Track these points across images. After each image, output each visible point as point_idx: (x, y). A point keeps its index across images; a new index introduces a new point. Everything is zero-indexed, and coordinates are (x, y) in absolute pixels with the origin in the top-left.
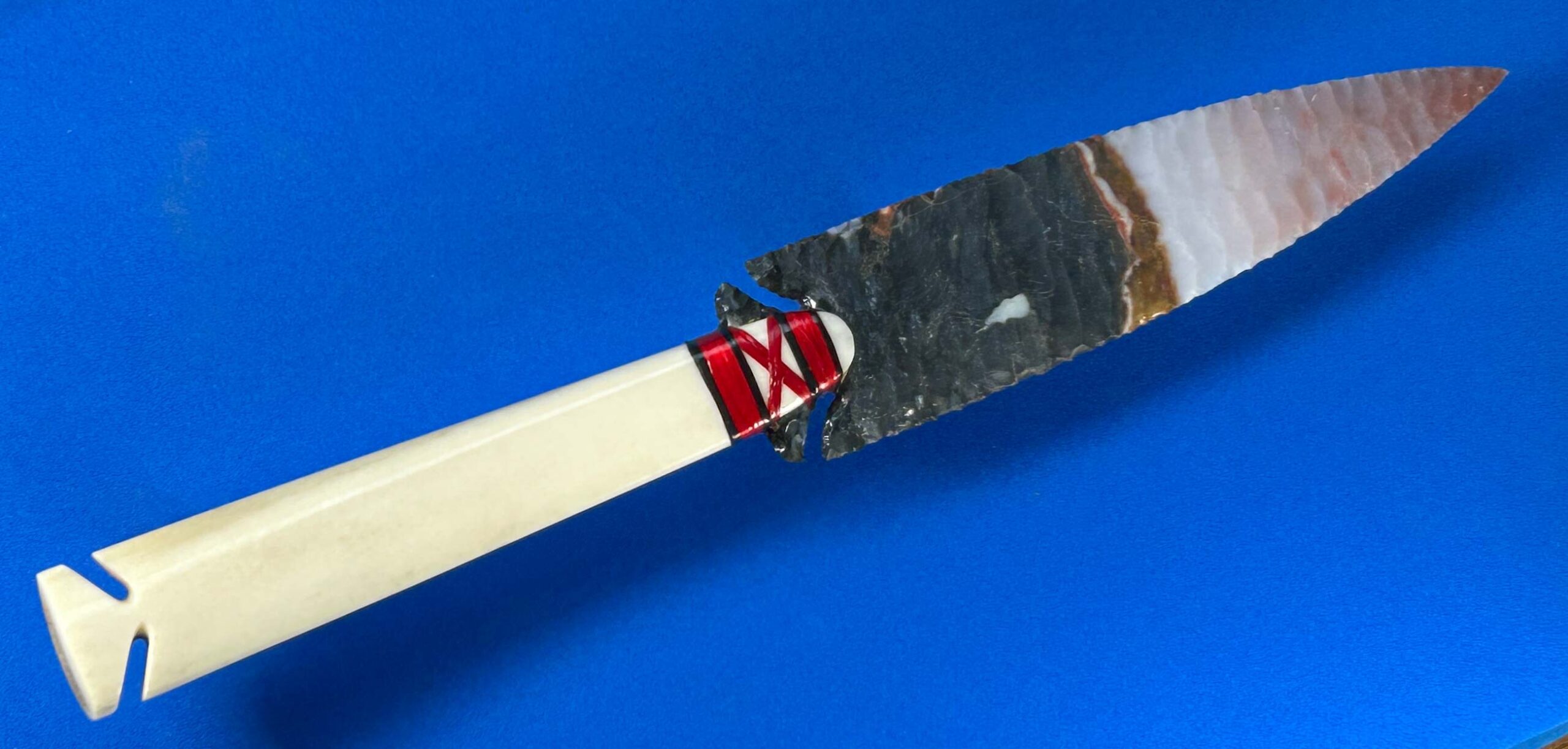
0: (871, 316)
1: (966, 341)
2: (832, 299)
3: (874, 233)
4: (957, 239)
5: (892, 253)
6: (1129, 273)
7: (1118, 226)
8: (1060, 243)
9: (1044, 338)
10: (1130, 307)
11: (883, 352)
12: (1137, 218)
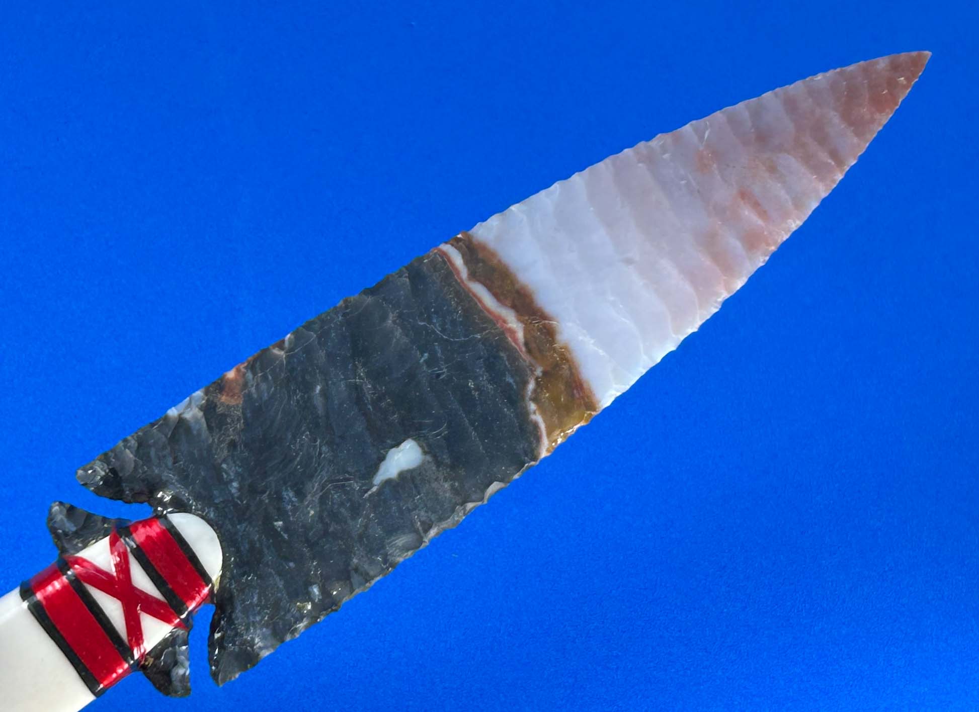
0: (236, 505)
1: (355, 510)
2: (185, 495)
3: (222, 404)
4: (321, 391)
5: (246, 423)
6: (531, 386)
7: (508, 335)
8: (442, 370)
9: (447, 486)
10: (542, 426)
11: (258, 545)
12: (527, 320)
